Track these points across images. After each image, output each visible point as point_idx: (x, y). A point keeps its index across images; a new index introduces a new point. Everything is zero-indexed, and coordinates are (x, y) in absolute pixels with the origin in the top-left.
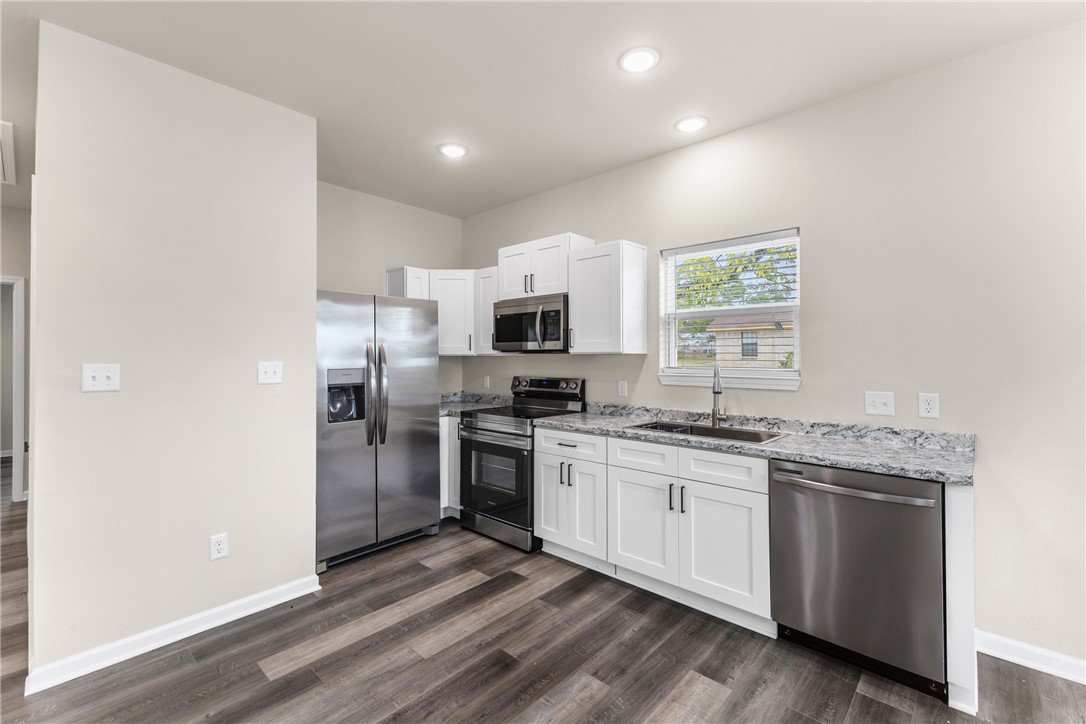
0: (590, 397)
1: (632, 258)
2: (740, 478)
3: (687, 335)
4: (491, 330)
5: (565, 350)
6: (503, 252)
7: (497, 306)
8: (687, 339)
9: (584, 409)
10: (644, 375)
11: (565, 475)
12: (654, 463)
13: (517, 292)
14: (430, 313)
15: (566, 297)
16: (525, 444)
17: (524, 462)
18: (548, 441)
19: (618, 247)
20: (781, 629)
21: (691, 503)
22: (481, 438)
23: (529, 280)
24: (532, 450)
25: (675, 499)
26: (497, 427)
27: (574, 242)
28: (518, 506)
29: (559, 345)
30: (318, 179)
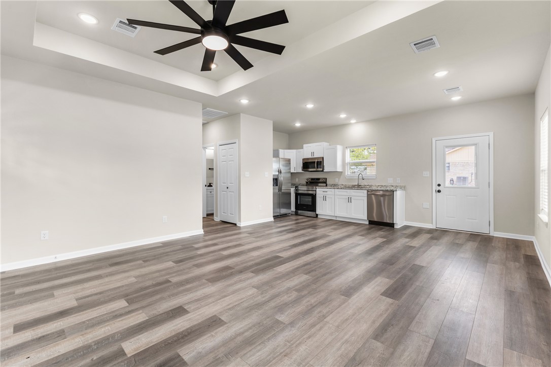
0: (328, 183)
1: (339, 148)
2: (362, 194)
3: (353, 167)
4: (302, 165)
5: (323, 171)
6: (305, 146)
7: (303, 159)
8: (355, 168)
9: (326, 186)
10: (342, 177)
11: (325, 198)
12: (345, 194)
13: (310, 156)
14: (288, 162)
15: (323, 158)
16: (314, 192)
17: (314, 197)
18: (320, 191)
19: (336, 147)
20: (370, 221)
21: (352, 200)
22: (300, 192)
23: (313, 153)
24: (316, 194)
25: (350, 200)
26: (303, 189)
27: (325, 144)
28: (312, 207)
29: (321, 169)
30: (273, 130)
